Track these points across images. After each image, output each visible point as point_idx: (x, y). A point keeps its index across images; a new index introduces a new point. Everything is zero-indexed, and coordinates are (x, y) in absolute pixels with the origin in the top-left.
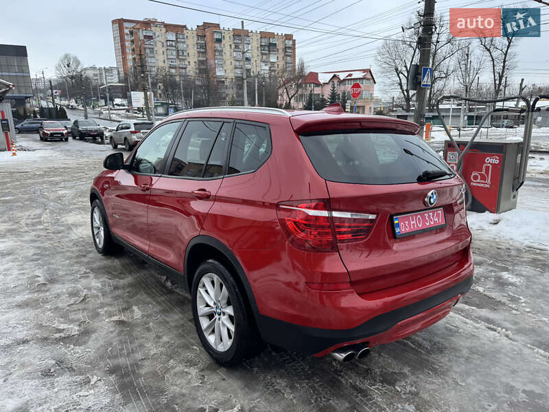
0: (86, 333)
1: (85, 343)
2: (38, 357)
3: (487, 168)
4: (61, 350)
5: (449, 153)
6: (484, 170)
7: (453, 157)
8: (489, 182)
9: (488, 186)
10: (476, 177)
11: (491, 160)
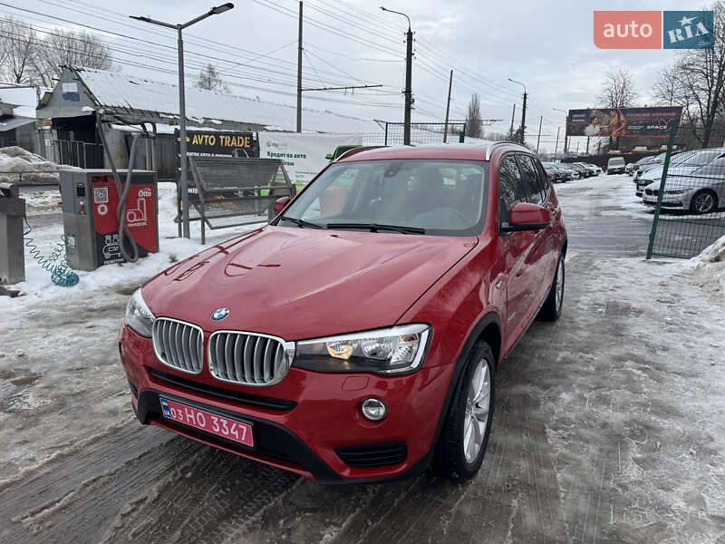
0: (620, 359)
1: (627, 354)
2: (669, 360)
3: (142, 202)
4: (648, 357)
5: (96, 190)
6: (139, 207)
7: (101, 195)
8: (145, 218)
9: (145, 224)
10: (131, 217)
11: (144, 193)
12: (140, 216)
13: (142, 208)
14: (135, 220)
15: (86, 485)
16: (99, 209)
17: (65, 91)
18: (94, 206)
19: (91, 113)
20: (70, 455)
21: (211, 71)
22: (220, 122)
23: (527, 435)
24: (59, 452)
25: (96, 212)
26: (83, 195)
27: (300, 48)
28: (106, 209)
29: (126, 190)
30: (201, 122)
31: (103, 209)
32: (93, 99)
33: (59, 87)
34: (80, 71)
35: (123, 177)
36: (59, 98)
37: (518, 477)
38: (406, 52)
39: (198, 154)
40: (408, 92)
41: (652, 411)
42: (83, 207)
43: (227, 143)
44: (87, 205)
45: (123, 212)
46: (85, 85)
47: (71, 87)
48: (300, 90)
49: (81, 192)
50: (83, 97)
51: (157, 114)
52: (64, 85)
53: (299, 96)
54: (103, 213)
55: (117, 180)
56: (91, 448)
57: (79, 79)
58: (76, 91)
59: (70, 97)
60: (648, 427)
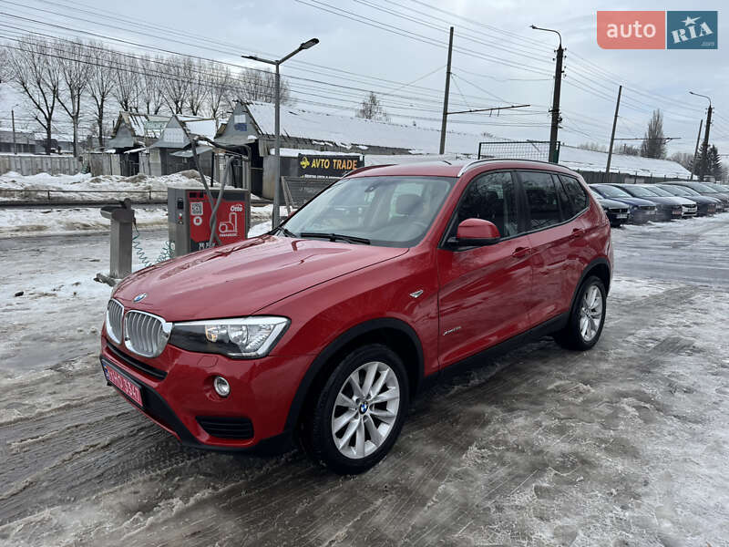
3: (233, 216)
5: (193, 205)
6: (230, 219)
7: (197, 208)
8: (236, 230)
9: (235, 235)
10: (223, 228)
11: (236, 208)
12: (231, 227)
13: (234, 223)
14: (226, 231)
15: (68, 428)
16: (195, 221)
17: (236, 121)
18: (190, 218)
19: (253, 141)
20: (76, 406)
21: (373, 99)
22: (366, 148)
23: (446, 449)
24: (68, 403)
25: (192, 222)
26: (182, 208)
27: (449, 73)
28: (201, 221)
29: (217, 205)
30: (349, 147)
31: (198, 221)
32: (257, 129)
33: (232, 119)
34: (248, 104)
35: (215, 194)
36: (231, 129)
37: (403, 482)
38: (555, 70)
39: (315, 177)
40: (555, 111)
41: (606, 449)
42: (181, 218)
43: (339, 165)
44: (184, 217)
45: (215, 223)
46: (251, 117)
47: (241, 119)
48: (445, 114)
49: (180, 205)
50: (250, 127)
51: (311, 141)
52: (236, 117)
53: (445, 121)
54: (198, 224)
55: (209, 196)
56: (91, 404)
57: (248, 112)
58: (244, 122)
59: (240, 127)
60: (584, 462)
